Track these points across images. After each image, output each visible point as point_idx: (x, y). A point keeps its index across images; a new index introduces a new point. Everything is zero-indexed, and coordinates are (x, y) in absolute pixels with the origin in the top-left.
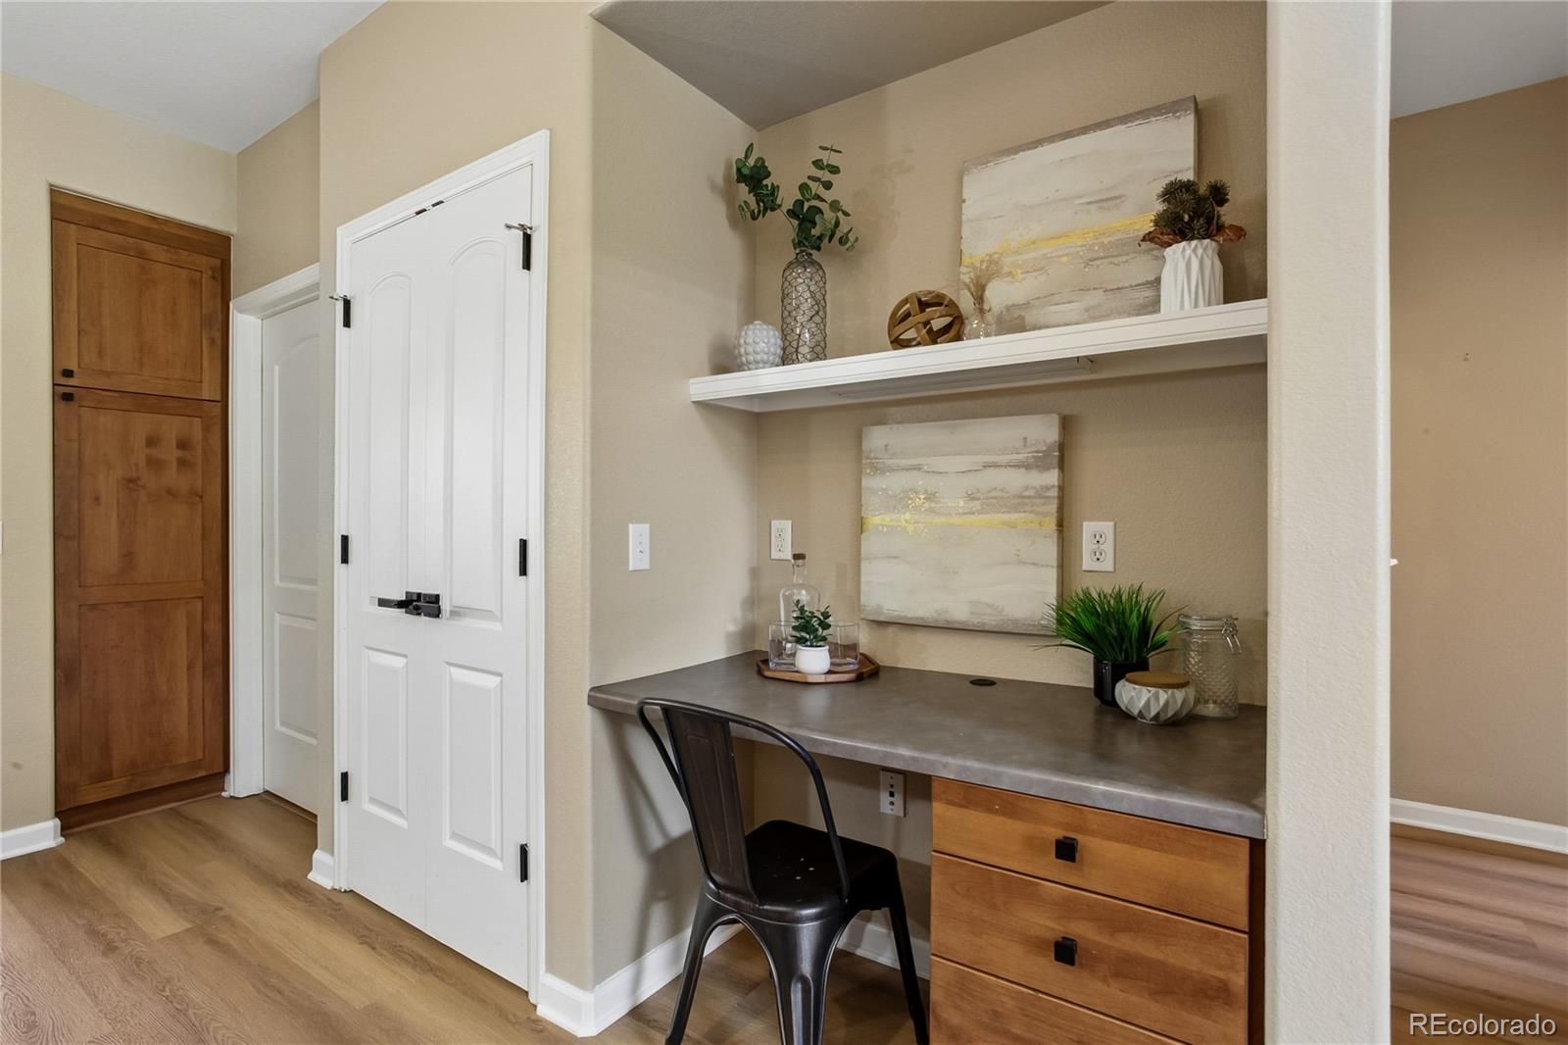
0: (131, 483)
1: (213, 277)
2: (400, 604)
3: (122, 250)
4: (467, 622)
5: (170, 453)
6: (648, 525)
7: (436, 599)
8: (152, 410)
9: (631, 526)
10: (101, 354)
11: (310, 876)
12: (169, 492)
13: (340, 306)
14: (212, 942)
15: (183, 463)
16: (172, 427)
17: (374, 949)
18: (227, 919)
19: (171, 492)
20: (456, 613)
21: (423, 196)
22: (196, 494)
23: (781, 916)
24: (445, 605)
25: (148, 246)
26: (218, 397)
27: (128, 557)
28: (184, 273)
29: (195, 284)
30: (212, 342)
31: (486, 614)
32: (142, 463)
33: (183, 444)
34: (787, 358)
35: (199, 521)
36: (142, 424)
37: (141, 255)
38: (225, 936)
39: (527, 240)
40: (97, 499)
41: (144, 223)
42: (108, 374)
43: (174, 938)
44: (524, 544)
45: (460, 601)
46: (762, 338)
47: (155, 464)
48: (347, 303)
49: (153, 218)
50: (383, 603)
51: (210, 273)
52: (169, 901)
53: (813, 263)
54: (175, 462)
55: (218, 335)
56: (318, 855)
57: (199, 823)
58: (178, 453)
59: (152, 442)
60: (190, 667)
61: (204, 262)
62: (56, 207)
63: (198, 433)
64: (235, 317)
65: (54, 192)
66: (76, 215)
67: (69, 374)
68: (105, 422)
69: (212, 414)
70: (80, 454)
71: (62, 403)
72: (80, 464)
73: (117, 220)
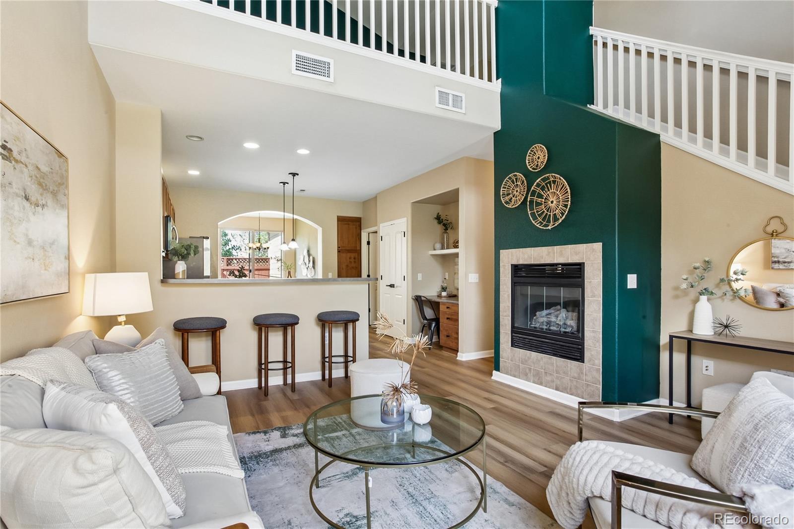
0: (347, 266)
1: (359, 226)
2: (389, 286)
3: (346, 224)
4: (398, 288)
5: (352, 260)
6: (421, 274)
7: (394, 285)
8: (350, 252)
9: (418, 274)
10: (343, 243)
13: (380, 237)
15: (355, 262)
16: (353, 255)
19: (353, 268)
20: (397, 287)
21: (392, 222)
22: (357, 268)
23: (431, 323)
25: (350, 223)
26: (359, 249)
28: (354, 226)
29: (356, 228)
30: (359, 239)
31: (400, 287)
32: (349, 262)
33: (354, 258)
34: (443, 248)
36: (349, 255)
37: (349, 224)
39: (404, 233)
40: (343, 269)
41: (349, 218)
42: (345, 247)
44: (404, 276)
45: (397, 285)
46: (438, 246)
47: (351, 262)
48: (382, 237)
50: (387, 286)
53: (447, 233)
55: (360, 237)
58: (354, 260)
59: (350, 258)
61: (358, 223)
62: (338, 219)
63: (357, 256)
64: (362, 233)
65: (338, 217)
66: (341, 220)
67: (339, 247)
68: (344, 255)
69: (359, 252)
70: (341, 261)
71: (339, 253)
72: (341, 263)
73: (345, 219)
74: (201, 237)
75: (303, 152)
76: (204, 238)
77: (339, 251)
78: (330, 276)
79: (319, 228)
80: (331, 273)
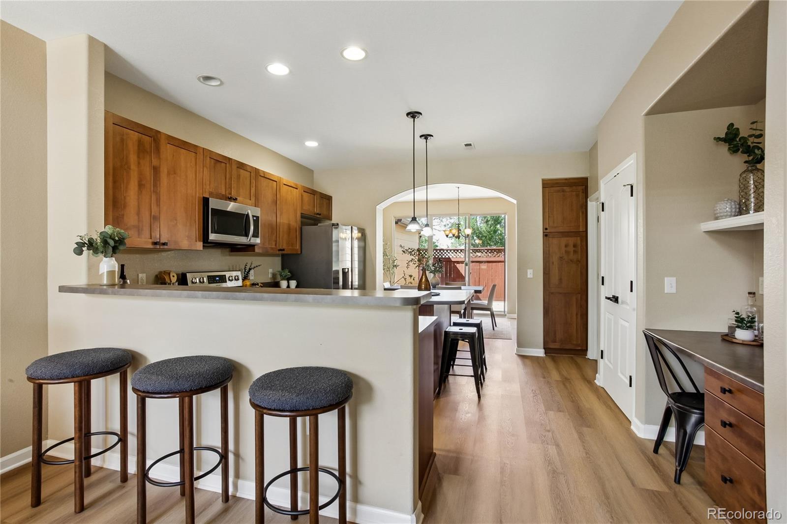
0: (561, 258)
1: (583, 192)
2: (609, 299)
3: (558, 191)
4: (624, 306)
5: (571, 249)
6: (675, 278)
7: (618, 298)
8: (566, 236)
9: (666, 278)
10: (554, 222)
11: (595, 381)
12: (571, 261)
13: (601, 204)
14: (564, 384)
15: (575, 252)
16: (571, 241)
17: (599, 400)
18: (570, 382)
20: (623, 303)
22: (578, 261)
23: (686, 410)
24: (620, 300)
25: (565, 188)
26: (585, 230)
27: (560, 280)
28: (574, 193)
29: (577, 196)
30: (583, 213)
31: (626, 304)
32: (564, 252)
33: (575, 246)
34: (742, 212)
35: (579, 269)
36: (564, 241)
37: (563, 191)
38: (567, 385)
39: (632, 187)
40: (553, 263)
41: (564, 181)
42: (555, 227)
43: (557, 381)
44: (632, 282)
47: (567, 252)
48: (603, 203)
49: (566, 179)
51: (582, 191)
52: (560, 374)
53: (757, 170)
54: (572, 251)
55: (584, 210)
56: (597, 375)
57: (576, 361)
58: (574, 249)
59: (566, 246)
60: (577, 314)
61: (580, 188)
62: (543, 184)
63: (579, 242)
64: (590, 204)
65: (543, 180)
66: (548, 185)
67: (546, 229)
68: (555, 241)
69: (583, 235)
70: (549, 251)
71: (545, 238)
72: (549, 254)
73: (557, 183)
74: (330, 224)
76: (333, 225)
77: (545, 235)
78: (530, 274)
79: (515, 202)
80: (532, 270)
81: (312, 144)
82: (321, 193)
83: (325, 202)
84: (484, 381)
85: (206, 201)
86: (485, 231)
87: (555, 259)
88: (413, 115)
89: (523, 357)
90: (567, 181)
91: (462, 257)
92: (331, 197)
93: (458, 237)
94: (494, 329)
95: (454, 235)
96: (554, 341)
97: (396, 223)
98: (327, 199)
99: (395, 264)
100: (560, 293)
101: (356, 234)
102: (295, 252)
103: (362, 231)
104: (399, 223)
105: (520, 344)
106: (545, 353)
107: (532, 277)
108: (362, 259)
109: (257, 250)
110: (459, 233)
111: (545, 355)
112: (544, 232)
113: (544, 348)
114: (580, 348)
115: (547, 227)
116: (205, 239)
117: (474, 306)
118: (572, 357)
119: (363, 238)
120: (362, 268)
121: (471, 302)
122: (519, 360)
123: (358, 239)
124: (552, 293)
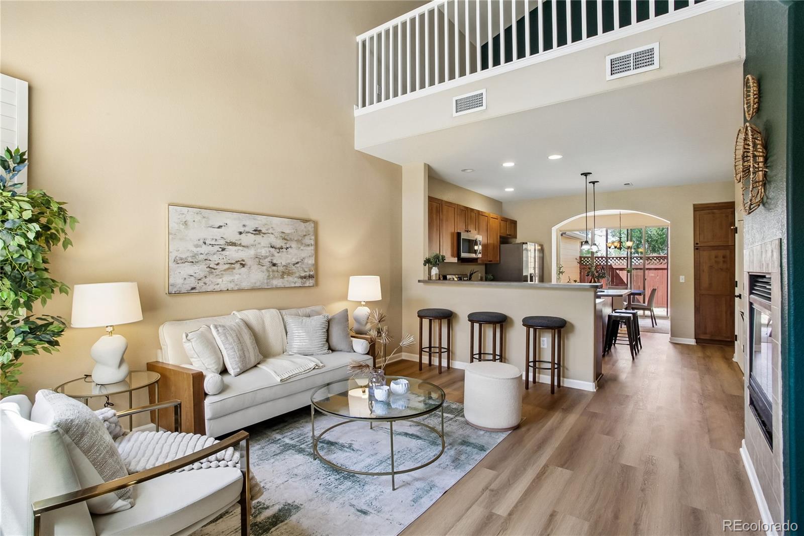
0: (711, 267)
3: (709, 213)
5: (721, 259)
8: (716, 249)
10: (704, 238)
11: (733, 359)
15: (724, 262)
16: (721, 253)
19: (722, 269)
22: (727, 269)
25: (715, 211)
26: (733, 244)
27: (710, 284)
28: (724, 215)
29: (727, 216)
30: (732, 230)
32: (714, 262)
33: (724, 257)
35: (728, 276)
36: (714, 253)
37: (713, 213)
38: (707, 359)
40: (703, 271)
41: (714, 205)
42: (706, 242)
43: (699, 357)
47: (717, 262)
49: (716, 204)
51: (731, 213)
54: (722, 261)
56: (734, 354)
58: (723, 259)
59: (716, 257)
60: (726, 313)
61: (728, 210)
62: (694, 208)
63: (728, 254)
65: (694, 205)
66: (697, 209)
67: (697, 244)
68: (705, 254)
69: (732, 248)
70: (700, 261)
71: (696, 251)
72: (700, 263)
73: (708, 207)
74: (521, 243)
75: (554, 157)
76: (523, 243)
77: (697, 248)
78: (682, 279)
79: (669, 222)
80: (684, 277)
81: (510, 190)
82: (511, 220)
83: (513, 225)
84: (638, 352)
85: (459, 234)
86: (656, 234)
87: (705, 268)
88: (586, 174)
89: (675, 344)
90: (717, 205)
91: (625, 264)
92: (516, 221)
93: (620, 248)
94: (653, 326)
95: (616, 247)
96: (705, 333)
97: (562, 235)
98: (514, 223)
99: (561, 271)
100: (711, 295)
101: (538, 247)
102: (496, 262)
103: (542, 246)
104: (564, 235)
105: (673, 335)
106: (696, 343)
107: (683, 282)
108: (541, 267)
109: (479, 261)
110: (620, 245)
111: (696, 344)
112: (694, 246)
113: (695, 339)
114: (729, 340)
115: (698, 242)
116: (458, 256)
117: (634, 307)
118: (721, 347)
119: (542, 250)
120: (541, 274)
121: (632, 303)
122: (671, 346)
123: (539, 250)
124: (703, 295)
